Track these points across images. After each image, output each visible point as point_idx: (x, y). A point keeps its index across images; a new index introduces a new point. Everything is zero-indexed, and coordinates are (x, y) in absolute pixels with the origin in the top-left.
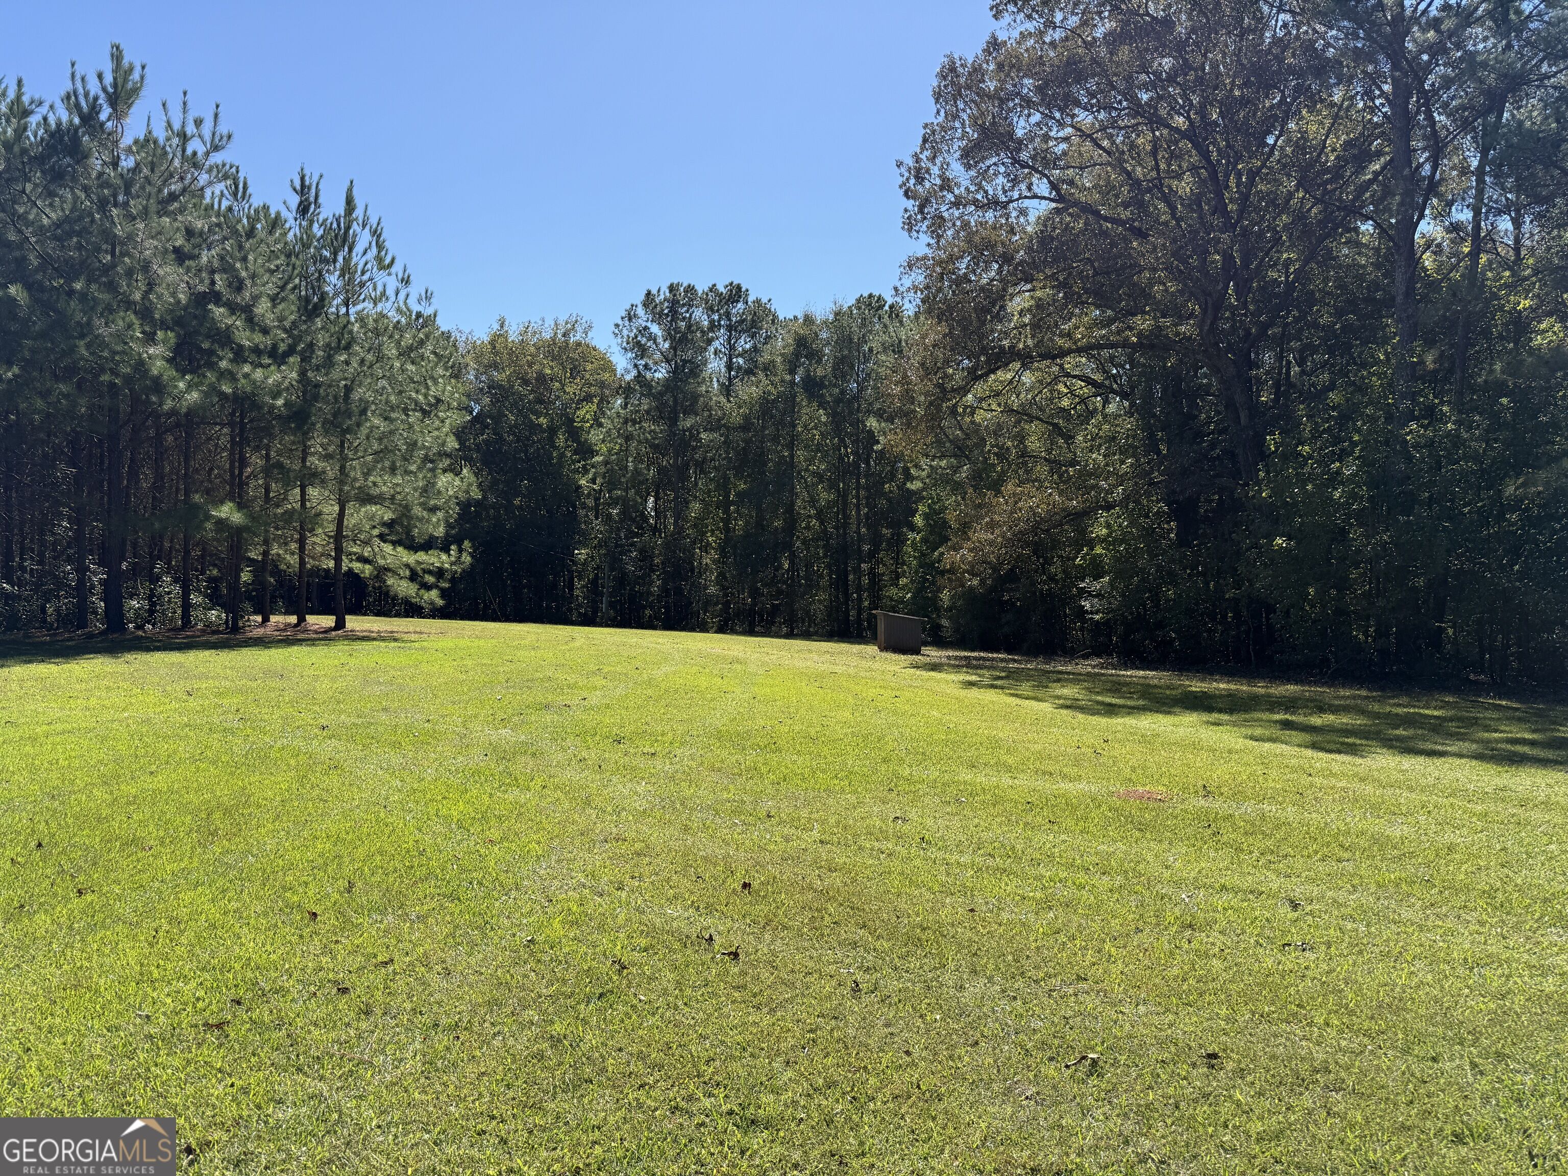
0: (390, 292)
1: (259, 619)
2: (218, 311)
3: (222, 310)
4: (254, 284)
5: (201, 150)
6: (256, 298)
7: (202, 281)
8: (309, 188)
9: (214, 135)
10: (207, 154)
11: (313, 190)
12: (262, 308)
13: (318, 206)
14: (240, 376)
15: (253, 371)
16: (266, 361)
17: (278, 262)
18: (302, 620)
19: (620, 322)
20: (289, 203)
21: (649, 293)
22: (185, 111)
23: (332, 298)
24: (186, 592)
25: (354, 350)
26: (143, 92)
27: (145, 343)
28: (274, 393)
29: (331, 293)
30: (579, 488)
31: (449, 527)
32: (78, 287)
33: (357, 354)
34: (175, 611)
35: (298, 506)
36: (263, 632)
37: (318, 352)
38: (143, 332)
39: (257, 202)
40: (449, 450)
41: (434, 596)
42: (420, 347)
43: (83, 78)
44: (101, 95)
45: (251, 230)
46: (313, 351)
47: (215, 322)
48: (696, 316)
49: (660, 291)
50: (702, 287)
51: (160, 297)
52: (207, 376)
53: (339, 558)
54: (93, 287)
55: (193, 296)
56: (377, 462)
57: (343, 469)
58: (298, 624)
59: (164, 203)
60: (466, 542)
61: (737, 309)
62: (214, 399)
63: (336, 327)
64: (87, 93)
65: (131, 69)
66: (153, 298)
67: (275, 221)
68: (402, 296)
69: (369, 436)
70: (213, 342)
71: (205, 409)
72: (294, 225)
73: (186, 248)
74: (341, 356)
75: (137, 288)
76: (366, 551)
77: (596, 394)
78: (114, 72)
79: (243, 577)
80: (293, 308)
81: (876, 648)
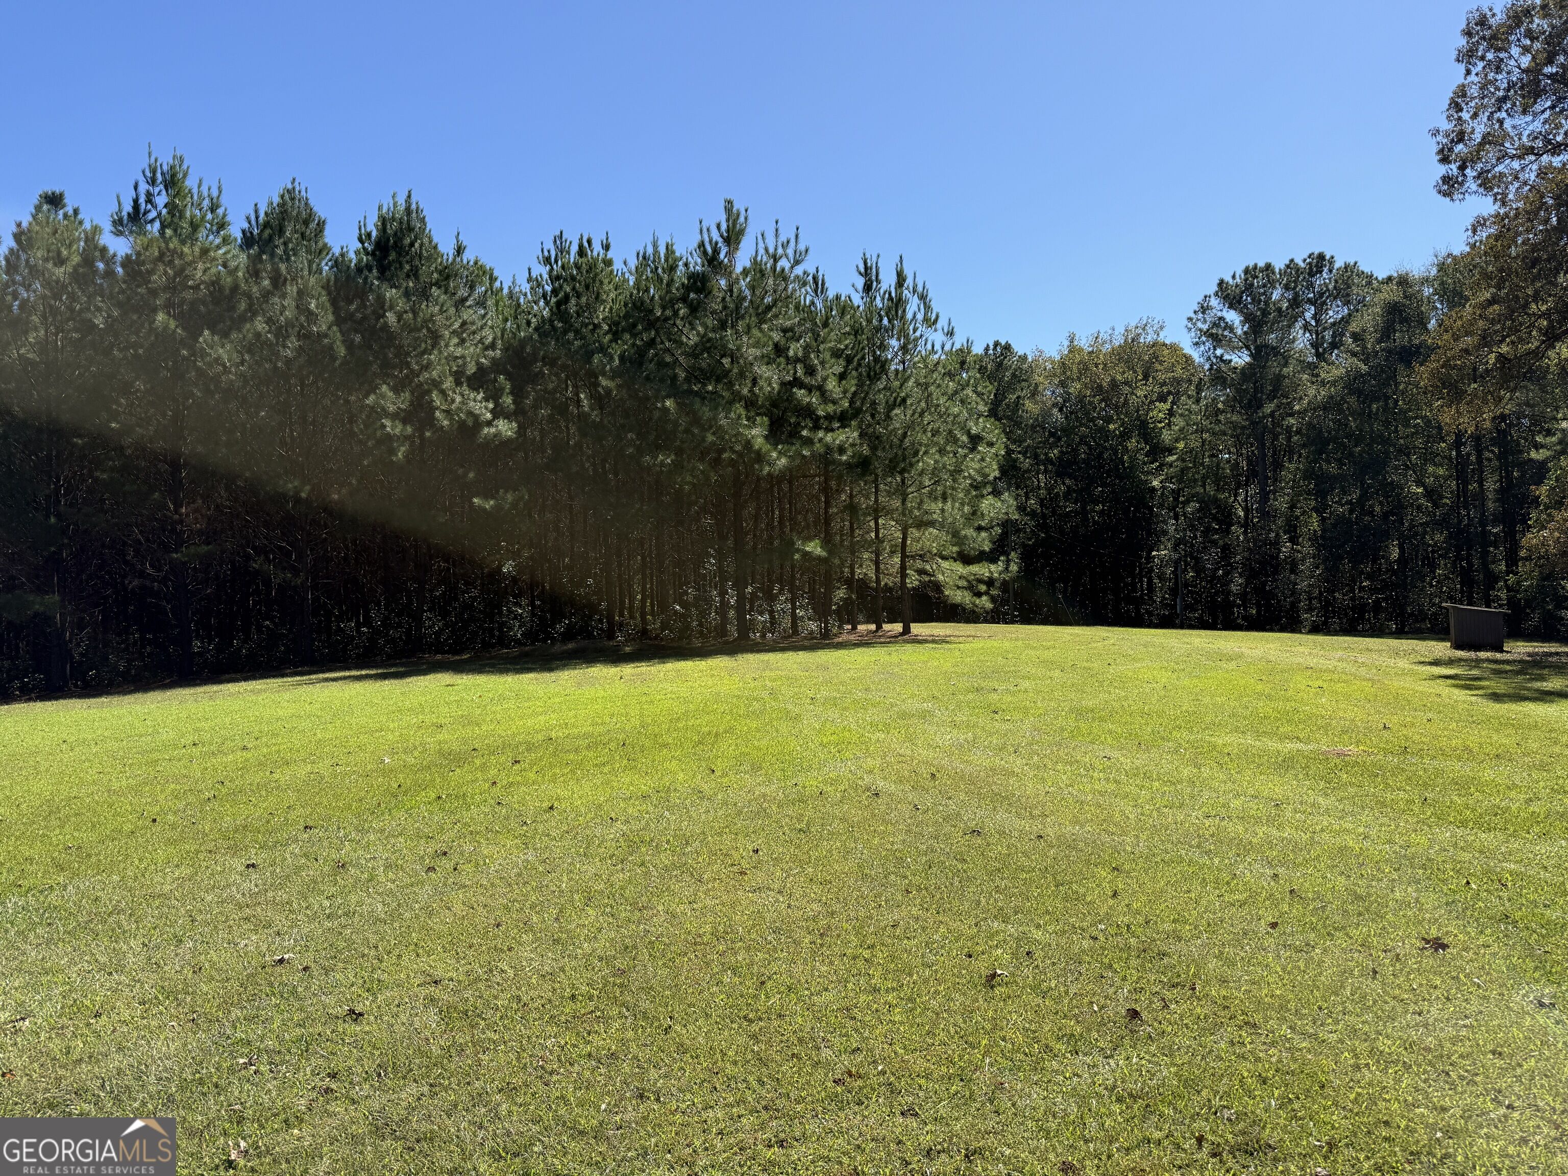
0: (938, 347)
1: (850, 627)
2: (800, 393)
3: (803, 391)
4: (824, 368)
5: (787, 266)
6: (825, 379)
7: (788, 373)
8: (871, 268)
9: (795, 252)
10: (792, 267)
11: (874, 270)
12: (832, 384)
13: (878, 282)
14: (816, 440)
15: (826, 435)
16: (837, 425)
17: (847, 342)
18: (879, 627)
19: (1193, 315)
20: (856, 284)
21: (1221, 283)
22: (777, 235)
23: (892, 360)
24: (794, 608)
25: (909, 402)
26: (748, 230)
27: (749, 427)
28: (841, 450)
29: (889, 357)
30: (1153, 489)
31: (994, 543)
32: (710, 388)
33: (912, 405)
34: (787, 622)
35: (873, 535)
36: (852, 637)
37: (881, 409)
38: (748, 419)
39: (831, 294)
40: (991, 478)
41: (985, 602)
42: (963, 389)
43: (708, 230)
44: (720, 240)
45: (827, 319)
46: (875, 409)
47: (799, 401)
48: (1276, 296)
49: (1234, 277)
50: (1279, 265)
51: (761, 389)
52: (793, 444)
53: (904, 575)
54: (719, 387)
55: (783, 384)
56: (930, 493)
57: (904, 502)
58: (876, 631)
59: (763, 314)
60: (1013, 554)
61: (1323, 279)
62: (797, 462)
63: (897, 383)
64: (711, 241)
65: (738, 215)
66: (756, 390)
67: (844, 307)
68: (947, 347)
69: (921, 473)
70: (798, 417)
71: (790, 470)
72: (861, 304)
73: (783, 342)
74: (897, 411)
75: (745, 385)
76: (928, 567)
77: (1169, 393)
78: (728, 220)
79: (841, 593)
80: (854, 382)
81: (1449, 644)
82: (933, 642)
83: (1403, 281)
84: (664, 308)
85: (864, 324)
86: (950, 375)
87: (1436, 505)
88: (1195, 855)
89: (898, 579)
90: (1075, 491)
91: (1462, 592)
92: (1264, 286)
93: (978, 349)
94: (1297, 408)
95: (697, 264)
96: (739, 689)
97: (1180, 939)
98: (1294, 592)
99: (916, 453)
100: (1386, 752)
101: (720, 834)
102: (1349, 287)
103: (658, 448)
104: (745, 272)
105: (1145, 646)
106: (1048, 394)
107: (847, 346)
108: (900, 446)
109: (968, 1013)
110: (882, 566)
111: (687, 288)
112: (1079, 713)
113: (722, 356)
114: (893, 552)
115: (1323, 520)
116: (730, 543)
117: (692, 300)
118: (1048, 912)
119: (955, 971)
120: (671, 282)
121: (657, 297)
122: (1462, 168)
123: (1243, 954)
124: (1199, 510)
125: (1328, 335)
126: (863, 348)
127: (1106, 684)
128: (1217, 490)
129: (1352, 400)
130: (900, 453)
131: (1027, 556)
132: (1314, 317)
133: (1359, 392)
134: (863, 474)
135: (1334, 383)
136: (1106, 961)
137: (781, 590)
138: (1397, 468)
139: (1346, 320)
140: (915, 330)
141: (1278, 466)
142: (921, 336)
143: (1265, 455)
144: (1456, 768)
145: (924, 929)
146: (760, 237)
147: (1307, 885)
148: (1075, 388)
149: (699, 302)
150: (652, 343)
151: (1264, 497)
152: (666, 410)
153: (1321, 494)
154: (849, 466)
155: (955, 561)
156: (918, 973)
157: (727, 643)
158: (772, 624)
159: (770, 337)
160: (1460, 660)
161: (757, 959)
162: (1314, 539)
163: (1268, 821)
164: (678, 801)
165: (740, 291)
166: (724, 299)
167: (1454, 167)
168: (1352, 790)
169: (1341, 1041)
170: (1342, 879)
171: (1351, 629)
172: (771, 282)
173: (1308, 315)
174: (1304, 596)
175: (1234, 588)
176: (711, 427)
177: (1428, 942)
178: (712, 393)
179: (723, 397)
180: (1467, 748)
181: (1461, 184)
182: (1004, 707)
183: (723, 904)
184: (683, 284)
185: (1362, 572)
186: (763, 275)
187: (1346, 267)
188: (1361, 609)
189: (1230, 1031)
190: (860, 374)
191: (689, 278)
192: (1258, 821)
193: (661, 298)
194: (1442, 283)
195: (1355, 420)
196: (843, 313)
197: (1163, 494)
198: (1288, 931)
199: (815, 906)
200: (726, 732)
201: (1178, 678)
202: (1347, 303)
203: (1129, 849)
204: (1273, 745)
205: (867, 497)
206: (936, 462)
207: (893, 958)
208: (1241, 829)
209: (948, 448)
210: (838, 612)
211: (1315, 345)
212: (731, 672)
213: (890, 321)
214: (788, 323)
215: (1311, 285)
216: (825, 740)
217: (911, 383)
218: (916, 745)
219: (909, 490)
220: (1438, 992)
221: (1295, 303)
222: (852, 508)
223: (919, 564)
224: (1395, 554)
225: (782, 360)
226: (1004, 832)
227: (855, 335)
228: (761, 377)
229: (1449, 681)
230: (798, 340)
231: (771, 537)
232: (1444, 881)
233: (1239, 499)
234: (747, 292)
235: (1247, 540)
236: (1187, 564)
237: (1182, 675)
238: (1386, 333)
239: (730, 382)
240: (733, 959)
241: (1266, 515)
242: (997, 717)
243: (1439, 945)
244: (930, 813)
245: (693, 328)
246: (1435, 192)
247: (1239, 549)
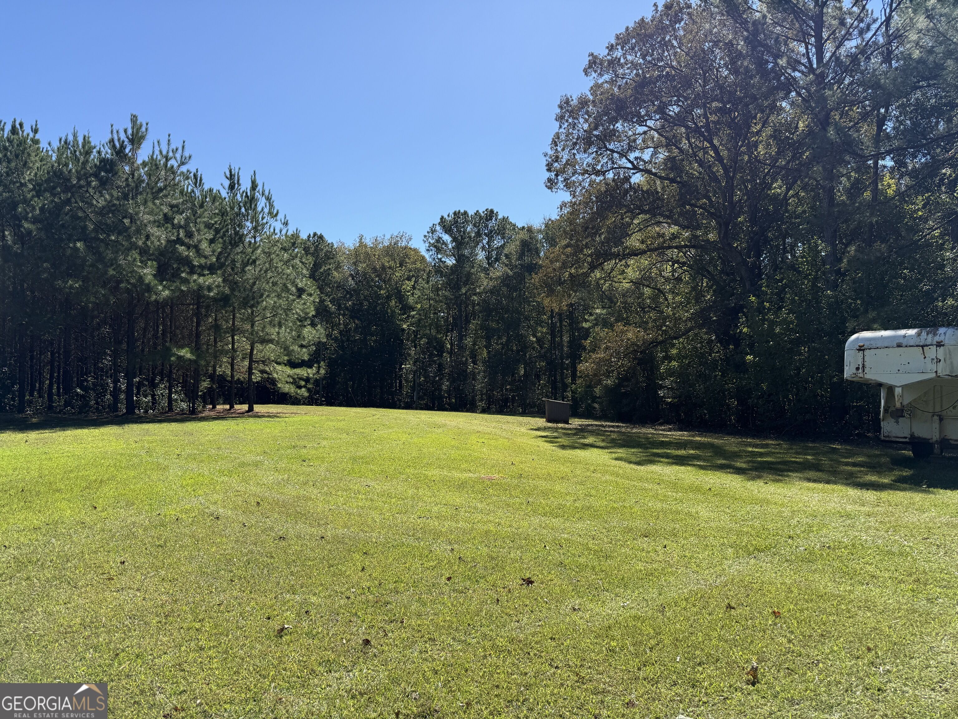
0: (277, 231)
1: (211, 406)
2: (181, 249)
3: (183, 247)
4: (199, 234)
5: (176, 165)
6: (200, 241)
7: (173, 234)
8: (234, 176)
9: (182, 157)
10: (179, 166)
11: (236, 177)
12: (204, 245)
13: (239, 184)
14: (192, 281)
15: (199, 278)
16: (207, 272)
17: (216, 220)
18: (232, 407)
19: (427, 234)
20: (224, 184)
21: (442, 218)
22: (169, 144)
23: (247, 235)
24: (170, 393)
25: (257, 263)
26: (147, 137)
27: (142, 268)
28: (210, 289)
29: (245, 233)
30: (403, 330)
31: (311, 355)
32: (113, 238)
33: (259, 265)
34: (165, 403)
35: (230, 346)
36: (212, 413)
37: (238, 265)
38: (141, 262)
39: (206, 187)
40: (310, 315)
41: (304, 392)
42: (293, 259)
43: (117, 132)
44: (126, 140)
45: (203, 203)
46: (235, 265)
47: (180, 254)
48: (469, 229)
49: (448, 216)
50: (471, 212)
51: (152, 242)
52: (174, 282)
53: (250, 373)
54: (120, 238)
55: (169, 241)
56: (270, 322)
57: (252, 326)
58: (230, 409)
59: (156, 193)
60: (322, 363)
61: (492, 224)
62: (177, 294)
63: (250, 250)
64: (119, 140)
65: (141, 126)
66: (149, 243)
67: (215, 197)
68: (284, 232)
69: (265, 309)
70: (179, 264)
71: (172, 299)
72: (227, 197)
73: (170, 214)
74: (249, 268)
75: (141, 239)
76: (267, 369)
77: (413, 276)
78: (133, 128)
79: (205, 384)
80: (219, 246)
81: (545, 420)
82: (269, 416)
83: (530, 230)
84: (79, 179)
85: (228, 209)
86: (284, 249)
87: (541, 348)
88: (411, 541)
89: (247, 376)
90: (360, 327)
91: (552, 393)
92: (463, 223)
93: (304, 236)
94: (478, 291)
95: (107, 153)
96: (123, 449)
97: (397, 592)
98: (473, 390)
99: (262, 295)
100: (512, 477)
101: (96, 552)
102: (504, 229)
103: (70, 276)
104: (144, 164)
105: (396, 419)
106: (347, 268)
107: (216, 222)
108: (251, 290)
109: (263, 655)
110: (236, 367)
111: (99, 168)
112: (354, 460)
113: (123, 218)
114: (244, 358)
115: (489, 352)
116: (124, 346)
117: (103, 177)
118: (322, 585)
119: (258, 629)
120: (86, 162)
121: (74, 170)
122: (557, 175)
123: (431, 598)
124: (427, 343)
125: (494, 253)
126: (227, 225)
127: (371, 442)
128: (437, 333)
129: (504, 289)
130: (251, 294)
131: (331, 365)
132: (488, 243)
133: (508, 286)
134: (224, 307)
135: (496, 279)
136: (354, 611)
137: (162, 380)
138: (524, 327)
139: (503, 246)
140: (263, 218)
141: (468, 322)
142: (267, 223)
143: (462, 315)
144: (543, 484)
145: (239, 604)
146: (156, 143)
147: (468, 553)
148: (361, 267)
149: (108, 178)
150: (68, 202)
151: (461, 338)
152: (77, 249)
153: (488, 338)
154: (214, 299)
155: (286, 365)
156: (232, 634)
157: (117, 416)
158: (153, 403)
159: (161, 210)
160: (549, 428)
161: (114, 638)
162: (484, 362)
163: (451, 518)
164: (64, 531)
165: (140, 176)
166: (127, 179)
167: (553, 174)
168: (495, 498)
169: (478, 643)
170: (486, 549)
171: (500, 412)
172: (163, 173)
173: (485, 242)
174: (479, 393)
175: (444, 387)
176: (112, 265)
177: (524, 580)
178: (114, 241)
179: (123, 245)
180: (549, 474)
181: (556, 184)
182: (310, 457)
183: (92, 602)
184: (96, 165)
185: (507, 381)
186: (158, 168)
187: (504, 218)
188: (506, 400)
189: (420, 645)
190: (225, 241)
191: (101, 162)
192: (446, 519)
193: (76, 171)
194: (547, 233)
195: (505, 300)
196: (214, 199)
197: (408, 333)
198: (456, 581)
199: (164, 597)
200: (108, 480)
201: (412, 438)
202: (503, 238)
203: (374, 540)
204: (457, 475)
205: (227, 322)
206: (275, 302)
207: (216, 626)
208: (437, 524)
209: (283, 295)
210: (204, 397)
211: (488, 258)
212: (118, 437)
213: (246, 210)
214: (175, 202)
215: (486, 226)
216: (184, 483)
217: (259, 251)
218: (249, 484)
219: (257, 319)
220: (527, 608)
221: (478, 234)
222: (216, 327)
223: (261, 367)
224: (522, 372)
225: (169, 225)
226: (300, 537)
227: (222, 216)
228: (153, 235)
229: (544, 439)
230: (181, 214)
231: (155, 344)
232: (534, 546)
233: (448, 338)
234: (145, 177)
235: (451, 361)
236: (420, 373)
237: (414, 436)
238: (521, 256)
239: (129, 236)
240: (95, 641)
241: (462, 348)
242: (305, 464)
243: (529, 582)
244: (253, 528)
245: (102, 195)
246: (544, 186)
247: (447, 366)
